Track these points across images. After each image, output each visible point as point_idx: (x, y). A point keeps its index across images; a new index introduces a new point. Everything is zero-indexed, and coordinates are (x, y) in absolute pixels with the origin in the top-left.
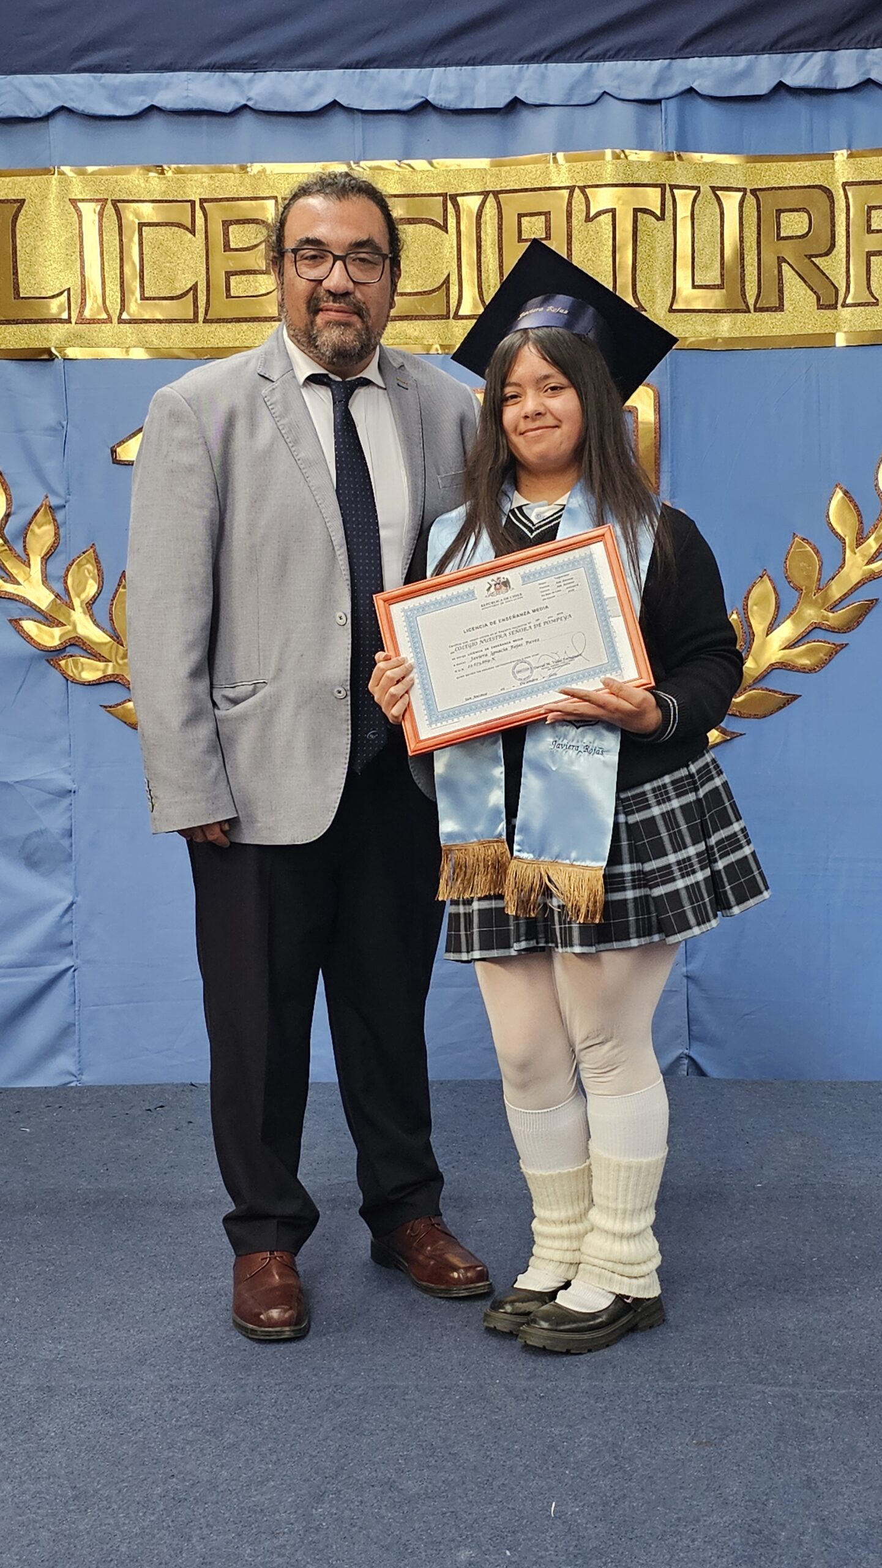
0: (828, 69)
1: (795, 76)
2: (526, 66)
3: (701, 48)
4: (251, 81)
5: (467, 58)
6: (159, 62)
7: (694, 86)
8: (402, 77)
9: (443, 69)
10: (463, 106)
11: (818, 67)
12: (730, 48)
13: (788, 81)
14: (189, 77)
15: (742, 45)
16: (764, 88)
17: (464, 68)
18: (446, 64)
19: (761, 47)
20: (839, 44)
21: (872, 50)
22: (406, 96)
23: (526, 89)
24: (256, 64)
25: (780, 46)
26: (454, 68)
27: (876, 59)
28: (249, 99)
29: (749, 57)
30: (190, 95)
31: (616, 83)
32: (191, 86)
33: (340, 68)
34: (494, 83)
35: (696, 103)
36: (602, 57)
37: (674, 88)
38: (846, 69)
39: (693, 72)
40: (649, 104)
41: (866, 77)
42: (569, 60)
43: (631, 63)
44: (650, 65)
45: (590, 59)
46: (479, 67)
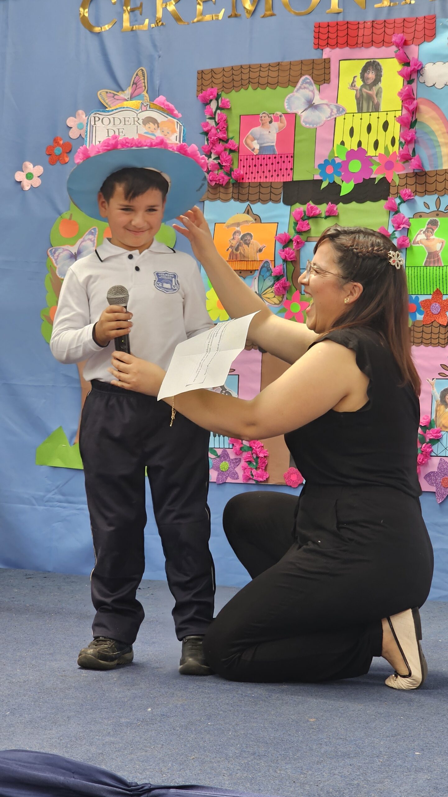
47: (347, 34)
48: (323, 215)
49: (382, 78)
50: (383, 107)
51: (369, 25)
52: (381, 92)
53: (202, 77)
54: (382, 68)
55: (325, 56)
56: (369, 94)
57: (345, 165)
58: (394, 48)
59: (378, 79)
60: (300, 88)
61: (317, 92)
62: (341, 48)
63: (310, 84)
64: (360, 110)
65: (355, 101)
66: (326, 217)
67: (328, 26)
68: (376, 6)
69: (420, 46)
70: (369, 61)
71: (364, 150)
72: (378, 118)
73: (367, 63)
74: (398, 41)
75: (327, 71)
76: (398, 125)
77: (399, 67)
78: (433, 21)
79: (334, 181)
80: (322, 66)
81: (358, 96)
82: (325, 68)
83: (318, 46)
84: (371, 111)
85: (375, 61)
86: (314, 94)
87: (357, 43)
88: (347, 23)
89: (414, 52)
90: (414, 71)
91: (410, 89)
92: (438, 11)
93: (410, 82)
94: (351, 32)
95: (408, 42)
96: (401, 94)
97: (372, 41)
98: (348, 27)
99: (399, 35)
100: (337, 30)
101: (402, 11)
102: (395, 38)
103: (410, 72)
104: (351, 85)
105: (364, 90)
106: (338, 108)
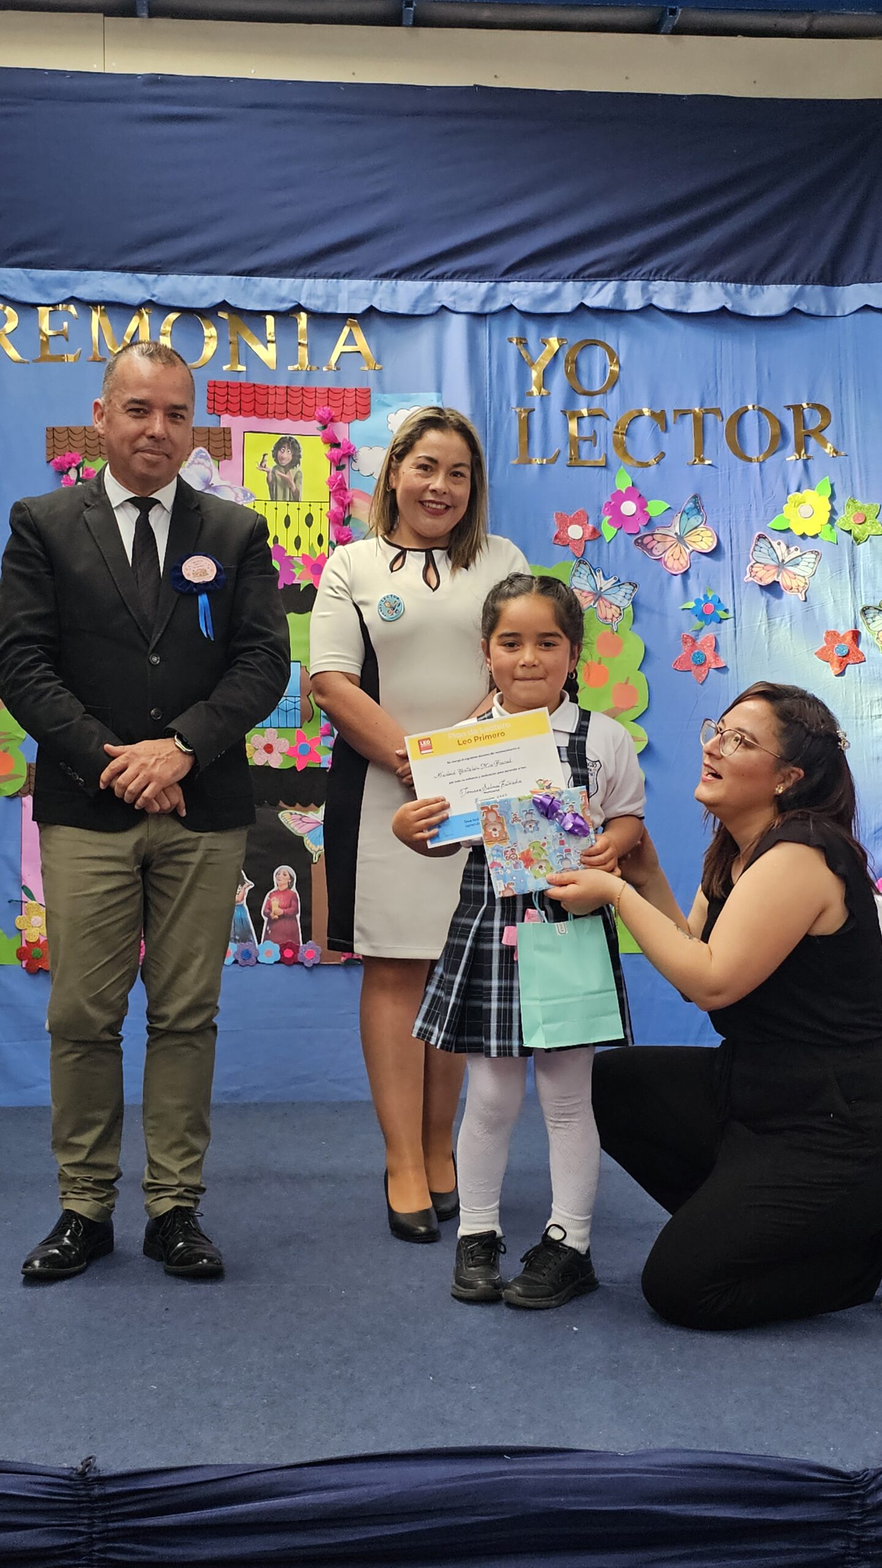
0: (619, 294)
1: (593, 299)
2: (380, 281)
3: (519, 274)
4: (155, 281)
5: (333, 272)
6: (79, 262)
7: (514, 304)
8: (279, 285)
9: (313, 280)
10: (329, 310)
11: (612, 292)
12: (542, 275)
13: (588, 302)
14: (104, 275)
15: (551, 274)
16: (568, 306)
17: (330, 280)
18: (314, 276)
19: (566, 275)
20: (628, 276)
21: (653, 283)
22: (282, 300)
23: (380, 300)
24: (159, 268)
25: (581, 276)
26: (322, 280)
27: (657, 289)
28: (153, 296)
29: (557, 283)
30: (105, 290)
31: (452, 299)
32: (105, 283)
33: (230, 274)
34: (353, 294)
35: (515, 318)
36: (440, 277)
37: (498, 305)
38: (634, 295)
39: (513, 293)
40: (478, 317)
41: (649, 302)
42: (415, 279)
43: (465, 283)
44: (479, 285)
45: (432, 278)
46: (342, 280)
47: (255, 400)
49: (301, 460)
50: (303, 496)
51: (284, 391)
52: (301, 477)
53: (54, 437)
54: (301, 446)
55: (223, 425)
56: (284, 478)
58: (316, 424)
59: (296, 461)
60: (193, 462)
61: (215, 470)
62: (245, 416)
63: (207, 459)
64: (274, 497)
65: (267, 486)
67: (228, 386)
68: (290, 368)
69: (350, 424)
70: (284, 436)
71: (282, 548)
72: (299, 509)
73: (282, 438)
74: (325, 417)
75: (227, 444)
76: (326, 521)
77: (325, 449)
78: (367, 395)
80: (221, 437)
81: (270, 479)
82: (224, 440)
83: (213, 410)
84: (288, 499)
85: (291, 438)
86: (211, 471)
87: (267, 412)
88: (254, 385)
89: (344, 431)
90: (344, 455)
91: (340, 477)
92: (372, 384)
93: (340, 468)
94: (258, 397)
95: (335, 418)
96: (331, 483)
97: (287, 412)
98: (255, 391)
99: (325, 408)
100: (241, 393)
101: (324, 380)
102: (320, 412)
103: (340, 455)
104: (261, 465)
105: (277, 472)
106: (245, 493)
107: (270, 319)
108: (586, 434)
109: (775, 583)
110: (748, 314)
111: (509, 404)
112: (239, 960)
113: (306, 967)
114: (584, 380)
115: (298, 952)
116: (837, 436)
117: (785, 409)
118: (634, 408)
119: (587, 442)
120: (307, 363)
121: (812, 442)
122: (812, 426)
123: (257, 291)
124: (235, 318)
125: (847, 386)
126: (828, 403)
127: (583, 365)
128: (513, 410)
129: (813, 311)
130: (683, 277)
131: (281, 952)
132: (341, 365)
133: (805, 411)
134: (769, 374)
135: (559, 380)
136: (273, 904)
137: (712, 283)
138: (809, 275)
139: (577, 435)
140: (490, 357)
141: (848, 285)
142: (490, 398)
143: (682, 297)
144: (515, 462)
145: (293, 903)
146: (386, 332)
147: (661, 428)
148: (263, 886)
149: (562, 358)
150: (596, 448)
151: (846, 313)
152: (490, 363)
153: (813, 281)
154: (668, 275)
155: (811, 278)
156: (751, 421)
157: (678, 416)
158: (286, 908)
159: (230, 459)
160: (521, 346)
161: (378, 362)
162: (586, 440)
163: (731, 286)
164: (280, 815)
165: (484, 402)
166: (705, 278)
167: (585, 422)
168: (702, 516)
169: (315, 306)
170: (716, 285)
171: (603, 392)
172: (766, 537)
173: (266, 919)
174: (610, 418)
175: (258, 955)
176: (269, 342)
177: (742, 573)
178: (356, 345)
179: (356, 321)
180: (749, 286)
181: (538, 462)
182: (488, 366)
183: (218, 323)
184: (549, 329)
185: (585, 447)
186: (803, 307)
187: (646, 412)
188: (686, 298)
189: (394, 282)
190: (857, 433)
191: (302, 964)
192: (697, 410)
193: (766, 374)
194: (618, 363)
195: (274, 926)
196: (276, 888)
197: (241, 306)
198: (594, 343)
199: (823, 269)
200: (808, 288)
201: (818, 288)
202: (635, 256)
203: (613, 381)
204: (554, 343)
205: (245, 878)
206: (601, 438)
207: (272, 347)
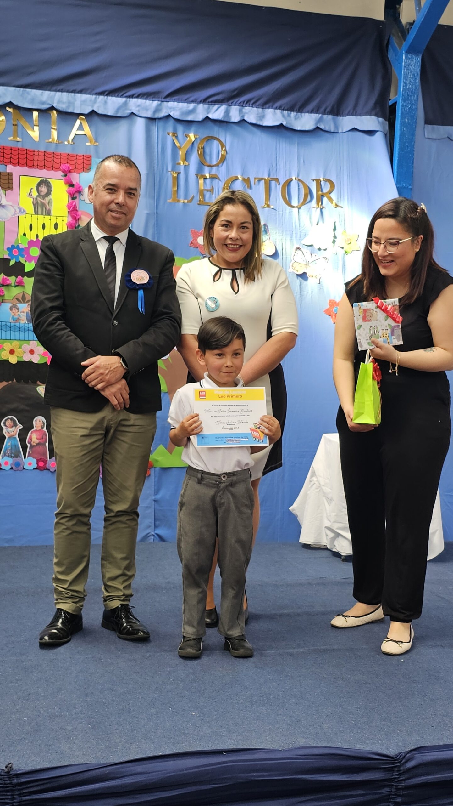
0: (227, 112)
1: (213, 115)
2: (98, 96)
3: (174, 98)
5: (72, 90)
7: (171, 114)
8: (42, 95)
9: (60, 93)
10: (70, 111)
11: (223, 112)
12: (186, 100)
13: (210, 116)
15: (191, 99)
16: (200, 118)
17: (70, 94)
18: (61, 91)
19: (199, 100)
20: (232, 103)
21: (245, 108)
22: (43, 103)
23: (98, 107)
25: (207, 101)
26: (66, 93)
27: (247, 111)
29: (194, 104)
31: (137, 109)
33: (13, 86)
34: (84, 102)
35: (171, 122)
36: (131, 97)
37: (162, 114)
38: (235, 114)
39: (170, 108)
40: (152, 120)
41: (243, 118)
42: (118, 96)
43: (144, 101)
44: (152, 103)
45: (127, 97)
46: (77, 95)
47: (27, 158)
48: (13, 284)
49: (52, 193)
50: (53, 213)
51: (43, 154)
52: (52, 202)
54: (52, 185)
55: (8, 171)
56: (43, 202)
57: (27, 250)
58: (60, 173)
59: (49, 193)
61: (3, 196)
62: (21, 167)
64: (36, 213)
65: (33, 206)
66: (15, 286)
67: (11, 149)
68: (47, 141)
69: (80, 174)
70: (42, 179)
73: (41, 181)
74: (66, 170)
75: (10, 182)
76: (66, 226)
77: (65, 188)
78: (90, 159)
79: (20, 261)
80: (7, 177)
81: (35, 202)
82: (9, 179)
83: (3, 162)
84: (44, 214)
85: (46, 180)
86: (1, 197)
87: (33, 165)
88: (26, 150)
89: (76, 178)
90: (76, 192)
91: (74, 204)
92: (92, 153)
93: (73, 198)
94: (28, 156)
95: (72, 171)
96: (69, 207)
97: (44, 165)
98: (27, 153)
99: (66, 165)
100: (19, 153)
101: (66, 148)
102: (63, 167)
103: (74, 192)
104: (29, 194)
105: (39, 199)
106: (20, 209)
107: (36, 114)
108: (208, 188)
109: (305, 274)
110: (294, 128)
111: (167, 169)
112: (14, 467)
113: (51, 472)
114: (208, 158)
115: (47, 463)
116: (338, 196)
117: (312, 180)
118: (234, 175)
119: (209, 193)
120: (56, 139)
121: (325, 199)
122: (325, 191)
123: (29, 97)
124: (17, 111)
125: (343, 170)
126: (333, 179)
127: (207, 150)
128: (169, 172)
129: (327, 129)
130: (261, 106)
131: (37, 464)
132: (75, 141)
133: (322, 182)
134: (304, 161)
135: (194, 158)
136: (33, 437)
137: (276, 110)
138: (325, 110)
139: (203, 188)
140: (157, 143)
141: (346, 116)
142: (157, 165)
143: (260, 117)
144: (171, 200)
145: (44, 436)
146: (101, 125)
147: (248, 187)
148: (27, 427)
149: (196, 145)
150: (214, 196)
151: (344, 131)
152: (157, 146)
153: (328, 112)
154: (253, 104)
155: (327, 111)
156: (294, 184)
157: (256, 181)
158: (40, 439)
159: (12, 190)
160: (174, 138)
161: (96, 141)
162: (208, 191)
163: (286, 112)
164: (37, 389)
165: (154, 167)
166: (272, 108)
167: (208, 181)
168: (268, 235)
169: (62, 108)
170: (278, 111)
171: (217, 165)
172: (300, 249)
173: (29, 445)
174: (221, 179)
175: (24, 464)
176: (35, 125)
177: (288, 267)
178: (84, 130)
179: (84, 117)
180: (295, 113)
181: (182, 201)
182: (156, 147)
183: (6, 113)
184: (189, 129)
185: (208, 195)
186: (322, 127)
187: (240, 178)
188: (262, 117)
189: (106, 97)
190: (348, 196)
191: (49, 470)
192: (266, 179)
193: (302, 161)
194: (225, 150)
195: (34, 449)
196: (35, 428)
197: (20, 105)
198: (213, 138)
199: (333, 107)
200: (325, 116)
201: (330, 117)
202: (235, 93)
203: (223, 159)
204: (192, 136)
205: (17, 422)
206: (216, 190)
207: (36, 128)
